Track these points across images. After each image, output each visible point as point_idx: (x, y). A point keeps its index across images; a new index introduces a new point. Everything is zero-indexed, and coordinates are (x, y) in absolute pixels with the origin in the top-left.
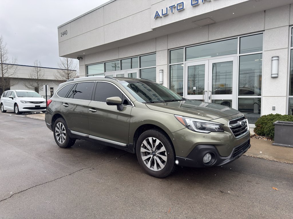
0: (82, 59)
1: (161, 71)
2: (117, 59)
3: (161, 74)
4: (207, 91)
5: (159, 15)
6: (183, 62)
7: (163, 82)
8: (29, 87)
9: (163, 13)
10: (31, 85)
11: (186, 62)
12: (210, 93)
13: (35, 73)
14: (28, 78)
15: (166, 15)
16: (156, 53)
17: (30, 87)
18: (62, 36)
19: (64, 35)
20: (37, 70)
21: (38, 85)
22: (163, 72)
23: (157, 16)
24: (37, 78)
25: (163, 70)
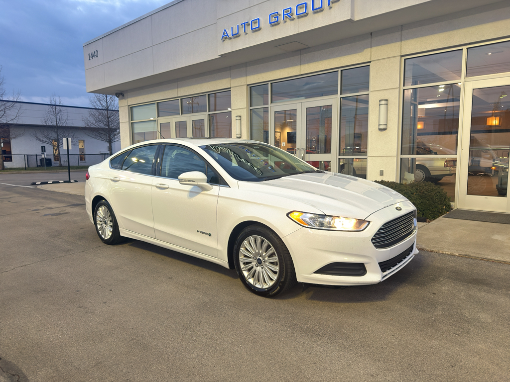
0: (123, 95)
1: (238, 118)
2: (176, 98)
3: (238, 122)
4: (300, 148)
5: (227, 35)
6: (268, 104)
7: (241, 134)
8: (42, 139)
9: (234, 33)
10: (46, 137)
11: (273, 105)
12: (303, 152)
13: (51, 116)
14: (41, 124)
15: (236, 36)
16: (231, 89)
17: (44, 140)
18: (90, 60)
19: (94, 57)
20: (54, 110)
21: (58, 136)
22: (240, 119)
23: (225, 37)
24: (55, 125)
25: (240, 116)
